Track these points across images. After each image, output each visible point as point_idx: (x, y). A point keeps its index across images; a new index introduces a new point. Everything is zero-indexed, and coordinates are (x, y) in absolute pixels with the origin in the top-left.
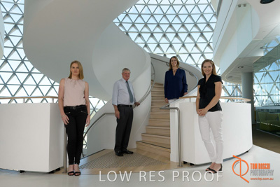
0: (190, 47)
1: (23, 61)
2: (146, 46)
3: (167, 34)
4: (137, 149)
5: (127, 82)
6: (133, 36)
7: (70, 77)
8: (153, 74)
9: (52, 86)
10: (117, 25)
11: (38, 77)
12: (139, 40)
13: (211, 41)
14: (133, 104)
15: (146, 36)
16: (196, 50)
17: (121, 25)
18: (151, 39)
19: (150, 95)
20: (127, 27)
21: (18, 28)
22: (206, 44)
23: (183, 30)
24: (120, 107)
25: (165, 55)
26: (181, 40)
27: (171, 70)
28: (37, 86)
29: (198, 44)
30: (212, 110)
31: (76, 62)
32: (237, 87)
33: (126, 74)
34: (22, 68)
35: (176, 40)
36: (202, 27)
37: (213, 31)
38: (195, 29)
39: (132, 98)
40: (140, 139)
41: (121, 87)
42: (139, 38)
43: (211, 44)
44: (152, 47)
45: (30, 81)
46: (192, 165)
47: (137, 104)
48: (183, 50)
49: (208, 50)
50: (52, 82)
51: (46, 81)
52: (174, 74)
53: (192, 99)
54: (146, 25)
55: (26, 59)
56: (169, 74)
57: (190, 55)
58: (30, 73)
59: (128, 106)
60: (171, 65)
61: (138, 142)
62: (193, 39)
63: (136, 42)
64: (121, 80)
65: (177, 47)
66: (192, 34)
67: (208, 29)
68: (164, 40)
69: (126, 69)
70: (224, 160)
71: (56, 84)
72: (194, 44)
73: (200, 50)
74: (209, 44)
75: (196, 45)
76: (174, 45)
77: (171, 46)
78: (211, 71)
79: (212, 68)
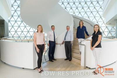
13: (102, 5)
16: (94, 10)
27: (80, 26)
29: (95, 7)
30: (97, 47)
43: (102, 7)
49: (101, 10)
52: (81, 28)
56: (79, 28)
57: (92, 12)
60: (80, 24)
72: (94, 7)
73: (97, 10)
74: (101, 7)
75: (95, 8)
76: (84, 8)
77: (83, 8)
78: (98, 30)
79: (98, 28)
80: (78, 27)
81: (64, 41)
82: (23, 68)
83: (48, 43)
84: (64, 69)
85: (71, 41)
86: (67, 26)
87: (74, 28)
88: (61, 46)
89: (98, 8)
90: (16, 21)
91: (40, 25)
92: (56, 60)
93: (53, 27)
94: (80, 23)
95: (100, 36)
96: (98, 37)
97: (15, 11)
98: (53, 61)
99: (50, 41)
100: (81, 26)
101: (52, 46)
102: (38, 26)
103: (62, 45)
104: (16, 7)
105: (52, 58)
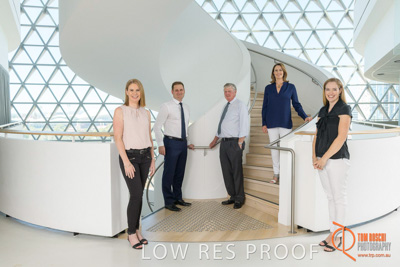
5: (228, 103)
16: (325, 24)
27: (274, 84)
29: (328, 14)
34: (58, 78)
46: (309, 231)
52: (278, 91)
55: (63, 62)
56: (271, 88)
57: (314, 32)
60: (273, 76)
72: (322, 14)
73: (332, 24)
75: (325, 15)
77: (282, 17)
78: (337, 97)
79: (338, 91)
80: (268, 88)
81: (217, 138)
82: (76, 234)
83: (162, 144)
84: (220, 234)
85: (238, 139)
86: (227, 85)
87: (252, 88)
88: (205, 154)
90: (35, 66)
91: (134, 81)
92: (189, 204)
93: (178, 87)
94: (275, 73)
95: (343, 118)
96: (337, 120)
97: (33, 27)
98: (178, 210)
99: (167, 139)
100: (280, 83)
101: (176, 153)
102: (129, 83)
103: (210, 152)
105: (174, 198)
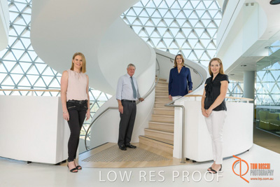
0: (193, 43)
1: (26, 51)
2: (149, 40)
3: (170, 29)
4: (140, 143)
5: (131, 77)
6: (137, 29)
7: (72, 69)
8: (158, 70)
9: (55, 77)
10: (122, 17)
11: (41, 67)
12: (143, 34)
13: (215, 37)
14: (136, 99)
15: (150, 30)
16: (199, 46)
17: (125, 18)
18: (155, 33)
19: (154, 91)
20: (131, 20)
21: (22, 18)
22: (210, 41)
23: (187, 25)
24: (123, 102)
25: (168, 50)
26: (184, 36)
27: (176, 68)
28: (41, 76)
29: (201, 40)
31: (80, 54)
32: (238, 84)
33: (131, 70)
34: (26, 58)
35: (180, 35)
36: (206, 23)
37: (217, 27)
38: (199, 25)
39: (135, 93)
40: (143, 134)
41: (125, 83)
42: (143, 32)
43: (214, 41)
44: (155, 41)
45: (33, 70)
46: (194, 162)
47: (141, 100)
48: (186, 46)
49: (211, 46)
50: (55, 72)
51: (49, 72)
52: (179, 72)
53: (197, 97)
54: (150, 19)
55: (31, 48)
56: (174, 71)
57: (193, 50)
58: (33, 63)
59: (131, 101)
60: (176, 63)
61: (141, 137)
62: (196, 35)
63: (140, 35)
64: (126, 75)
65: (180, 42)
66: (195, 30)
67: (212, 25)
68: (168, 35)
69: (131, 65)
70: (224, 159)
71: (59, 74)
72: (197, 40)
74: (212, 41)
75: (199, 41)
76: (177, 40)
77: (174, 41)
78: (218, 70)
79: (219, 67)
80: (172, 70)
89: (205, 43)
94: (177, 60)
102: (76, 55)
104: (20, 29)
